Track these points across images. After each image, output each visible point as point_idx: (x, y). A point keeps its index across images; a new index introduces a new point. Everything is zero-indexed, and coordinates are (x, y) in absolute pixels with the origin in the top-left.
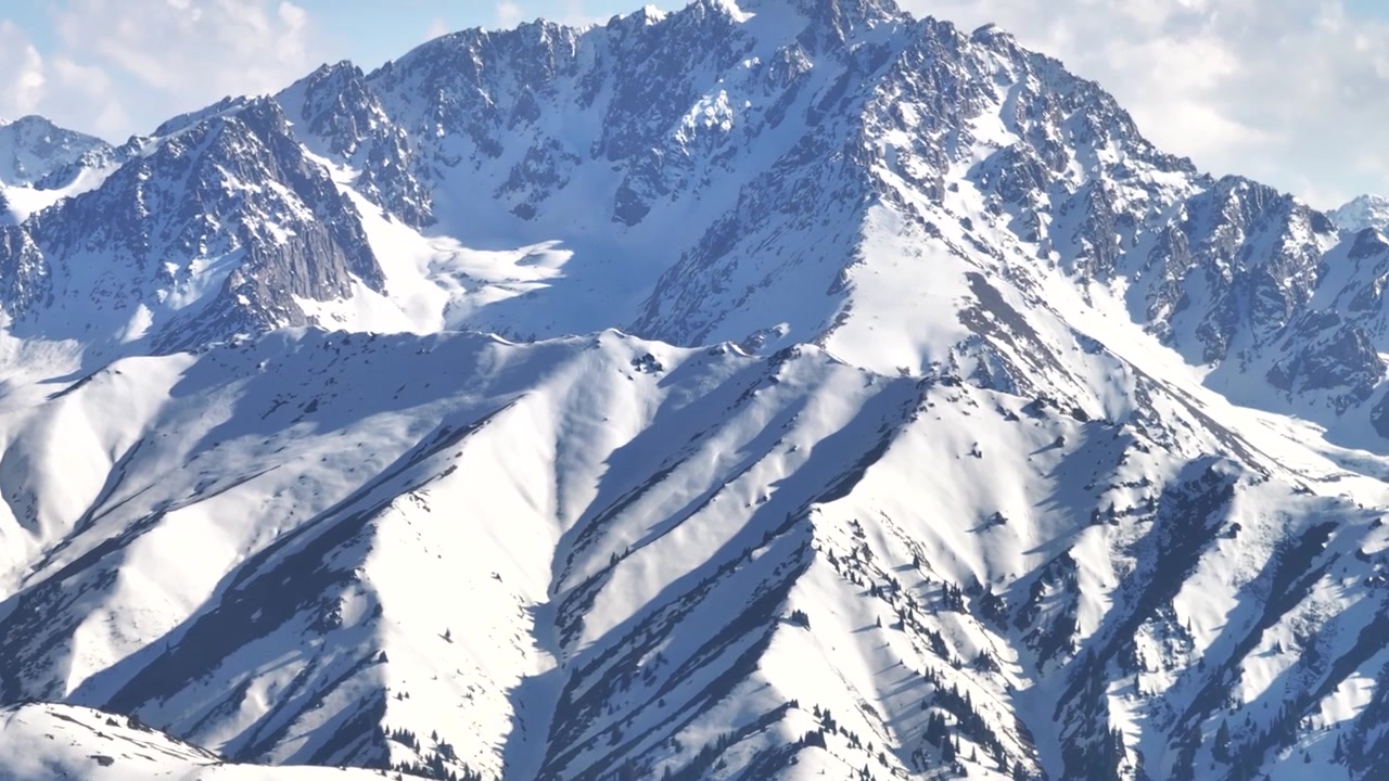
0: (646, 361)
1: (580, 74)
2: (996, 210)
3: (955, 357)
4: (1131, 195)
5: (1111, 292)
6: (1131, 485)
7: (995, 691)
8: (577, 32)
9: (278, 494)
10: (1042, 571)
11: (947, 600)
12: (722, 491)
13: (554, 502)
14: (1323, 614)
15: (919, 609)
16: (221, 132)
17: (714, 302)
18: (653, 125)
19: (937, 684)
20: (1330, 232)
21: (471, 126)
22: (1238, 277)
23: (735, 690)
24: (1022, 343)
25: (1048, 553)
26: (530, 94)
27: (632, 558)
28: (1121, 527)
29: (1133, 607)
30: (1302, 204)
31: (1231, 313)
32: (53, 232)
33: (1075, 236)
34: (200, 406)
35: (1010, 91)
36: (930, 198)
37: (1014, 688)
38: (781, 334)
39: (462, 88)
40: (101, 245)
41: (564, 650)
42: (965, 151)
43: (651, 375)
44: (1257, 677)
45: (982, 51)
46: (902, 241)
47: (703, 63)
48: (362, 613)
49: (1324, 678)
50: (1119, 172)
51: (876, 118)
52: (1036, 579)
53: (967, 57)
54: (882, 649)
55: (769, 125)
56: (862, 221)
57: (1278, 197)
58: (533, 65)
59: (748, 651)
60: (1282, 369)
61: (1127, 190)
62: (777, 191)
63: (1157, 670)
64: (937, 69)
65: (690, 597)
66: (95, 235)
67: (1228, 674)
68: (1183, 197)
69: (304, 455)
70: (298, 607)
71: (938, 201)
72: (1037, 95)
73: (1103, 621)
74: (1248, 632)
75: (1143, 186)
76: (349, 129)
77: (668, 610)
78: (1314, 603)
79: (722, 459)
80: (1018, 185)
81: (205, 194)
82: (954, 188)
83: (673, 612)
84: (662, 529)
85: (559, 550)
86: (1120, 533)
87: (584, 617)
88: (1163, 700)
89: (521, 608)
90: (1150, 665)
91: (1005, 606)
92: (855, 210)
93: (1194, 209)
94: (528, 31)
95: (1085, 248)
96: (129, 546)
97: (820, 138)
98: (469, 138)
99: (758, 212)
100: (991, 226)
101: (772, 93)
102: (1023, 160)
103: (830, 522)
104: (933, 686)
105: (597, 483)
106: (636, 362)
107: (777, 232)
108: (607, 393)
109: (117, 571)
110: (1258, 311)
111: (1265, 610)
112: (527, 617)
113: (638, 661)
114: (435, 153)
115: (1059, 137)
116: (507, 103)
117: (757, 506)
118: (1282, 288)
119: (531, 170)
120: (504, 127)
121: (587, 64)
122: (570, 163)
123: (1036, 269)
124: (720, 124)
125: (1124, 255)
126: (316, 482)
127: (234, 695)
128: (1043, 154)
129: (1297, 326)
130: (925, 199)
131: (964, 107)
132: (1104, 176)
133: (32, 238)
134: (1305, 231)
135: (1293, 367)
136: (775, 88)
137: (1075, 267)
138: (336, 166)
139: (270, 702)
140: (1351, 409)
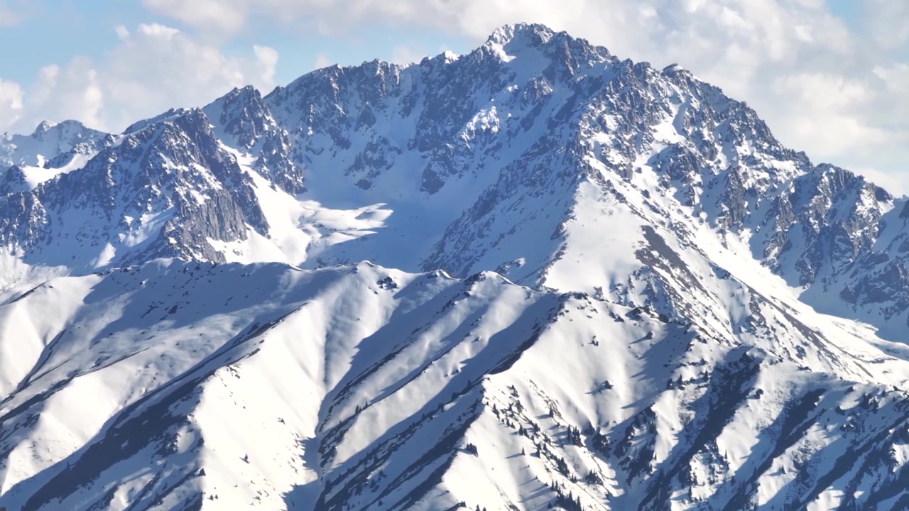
0: (387, 282)
1: (402, 96)
2: (666, 185)
3: (632, 280)
4: (758, 176)
5: (740, 239)
6: (693, 364)
7: (599, 497)
8: (401, 68)
9: (147, 366)
10: (634, 420)
11: (570, 438)
12: (430, 366)
13: (322, 373)
14: (813, 449)
15: (552, 444)
16: (163, 132)
17: (478, 244)
18: (448, 128)
19: (559, 492)
20: (888, 200)
21: (330, 128)
22: (823, 229)
23: (426, 495)
24: (677, 272)
25: (638, 408)
26: (369, 108)
27: (370, 409)
28: (686, 391)
29: (691, 443)
30: (869, 182)
31: (818, 253)
32: (53, 196)
33: (717, 203)
34: (103, 308)
35: (680, 108)
36: (622, 177)
37: (611, 495)
38: (520, 265)
39: (325, 104)
40: (84, 204)
41: (323, 469)
42: (647, 146)
43: (389, 291)
44: (768, 488)
45: (662, 82)
46: (601, 205)
47: (481, 89)
48: (191, 443)
49: (812, 489)
50: (751, 161)
51: (589, 125)
52: (629, 425)
53: (652, 85)
54: (525, 469)
55: (523, 129)
56: (575, 192)
57: (854, 178)
58: (371, 89)
59: (437, 470)
60: (850, 290)
61: (755, 172)
62: (523, 172)
63: (704, 484)
64: (632, 93)
65: (403, 435)
66: (80, 198)
67: (749, 487)
68: (792, 178)
69: (165, 341)
70: (150, 439)
71: (627, 179)
72: (698, 110)
73: (672, 452)
74: (765, 460)
75: (766, 170)
76: (250, 130)
77: (389, 443)
78: (807, 441)
79: (431, 345)
80: (682, 169)
81: (151, 172)
82: (639, 170)
83: (392, 444)
84: (390, 391)
85: (324, 403)
86: (685, 395)
87: (336, 447)
88: (707, 503)
89: (296, 441)
90: (699, 481)
91: (609, 442)
92: (571, 184)
93: (800, 185)
94: (370, 67)
95: (724, 210)
96: (48, 399)
97: (552, 137)
98: (329, 136)
99: (510, 185)
100: (662, 196)
101: (525, 108)
102: (684, 153)
103: (495, 387)
104: (556, 493)
105: (350, 360)
106: (380, 282)
107: (521, 199)
108: (360, 302)
109: (39, 415)
110: (836, 252)
111: (776, 446)
112: (300, 447)
113: (367, 476)
114: (307, 146)
115: (711, 138)
116: (354, 114)
117: (453, 376)
118: (852, 237)
119: (369, 157)
120: (352, 130)
121: (407, 89)
122: (394, 153)
123: (691, 224)
124: (491, 128)
125: (749, 215)
126: (172, 359)
127: (107, 495)
128: (700, 149)
129: (861, 262)
130: (619, 178)
131: (649, 118)
132: (740, 163)
133: (39, 200)
134: (871, 200)
135: (858, 288)
136: (527, 105)
137: (717, 222)
138: (241, 154)
139: (129, 501)
140: (894, 316)
